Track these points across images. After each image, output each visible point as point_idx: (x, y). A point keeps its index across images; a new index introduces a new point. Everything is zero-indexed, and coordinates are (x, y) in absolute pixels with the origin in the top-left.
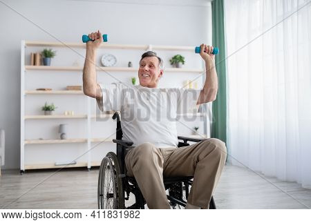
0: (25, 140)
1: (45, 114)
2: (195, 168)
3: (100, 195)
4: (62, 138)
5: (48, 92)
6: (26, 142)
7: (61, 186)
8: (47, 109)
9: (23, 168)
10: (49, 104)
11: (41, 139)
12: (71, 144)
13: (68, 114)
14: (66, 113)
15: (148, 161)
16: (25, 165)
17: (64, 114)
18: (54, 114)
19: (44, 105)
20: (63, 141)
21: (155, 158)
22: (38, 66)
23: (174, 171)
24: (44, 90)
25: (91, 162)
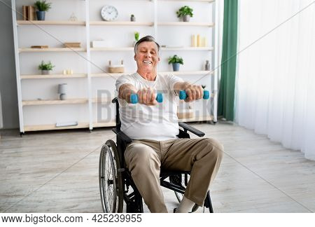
0: (23, 101)
1: (43, 74)
2: (192, 165)
3: (102, 177)
4: (61, 99)
5: (44, 49)
6: (24, 103)
7: (63, 153)
8: (44, 68)
9: (22, 130)
10: (46, 63)
11: (39, 100)
12: (71, 104)
13: (67, 73)
14: (65, 73)
15: (144, 168)
16: (25, 127)
17: (63, 73)
18: (52, 74)
19: (41, 64)
20: (62, 102)
21: (152, 164)
22: (31, 21)
23: (172, 165)
24: (39, 47)
25: (94, 123)
